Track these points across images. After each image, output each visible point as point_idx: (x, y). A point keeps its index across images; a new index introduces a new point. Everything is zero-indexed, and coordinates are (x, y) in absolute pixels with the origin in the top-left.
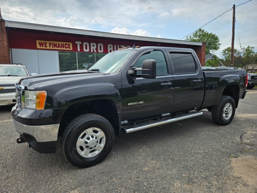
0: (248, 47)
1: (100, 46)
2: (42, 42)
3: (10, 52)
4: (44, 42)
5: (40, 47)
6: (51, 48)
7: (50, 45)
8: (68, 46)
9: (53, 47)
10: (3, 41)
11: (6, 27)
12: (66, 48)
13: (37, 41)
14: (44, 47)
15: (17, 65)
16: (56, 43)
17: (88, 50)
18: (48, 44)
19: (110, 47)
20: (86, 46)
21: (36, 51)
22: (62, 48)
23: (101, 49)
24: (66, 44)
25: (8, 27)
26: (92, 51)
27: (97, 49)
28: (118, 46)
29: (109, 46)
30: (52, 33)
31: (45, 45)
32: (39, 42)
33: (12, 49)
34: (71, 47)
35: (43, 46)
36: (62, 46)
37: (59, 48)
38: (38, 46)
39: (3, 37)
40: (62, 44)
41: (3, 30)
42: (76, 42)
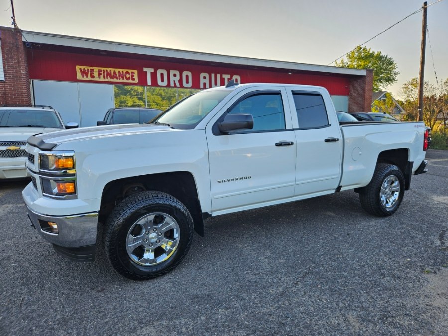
1: (187, 77)
2: (86, 69)
3: (31, 86)
4: (89, 69)
5: (83, 77)
6: (102, 79)
7: (99, 74)
8: (130, 76)
9: (104, 77)
10: (19, 66)
11: (25, 43)
12: (128, 79)
13: (78, 68)
14: (89, 78)
15: (43, 108)
16: (110, 71)
17: (165, 83)
18: (96, 72)
19: (204, 77)
20: (162, 75)
21: (75, 84)
22: (120, 79)
23: (187, 82)
24: (127, 73)
25: (27, 42)
26: (172, 84)
27: (180, 81)
28: (218, 76)
29: (202, 75)
30: (104, 53)
31: (91, 74)
32: (80, 69)
33: (34, 81)
34: (136, 77)
35: (87, 76)
36: (120, 76)
37: (115, 80)
38: (79, 76)
39: (19, 60)
40: (121, 72)
41: (18, 48)
42: (144, 68)
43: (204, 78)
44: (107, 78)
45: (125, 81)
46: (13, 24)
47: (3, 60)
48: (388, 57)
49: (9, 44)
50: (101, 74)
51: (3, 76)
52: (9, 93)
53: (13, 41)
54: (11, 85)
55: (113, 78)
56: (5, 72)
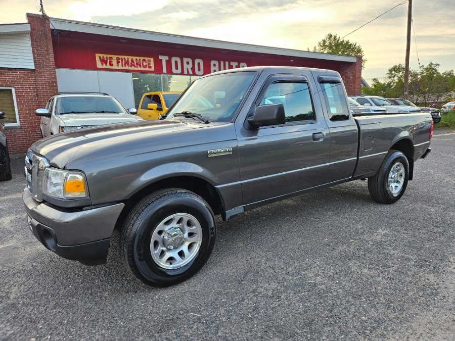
0: (431, 65)
1: (199, 64)
2: (105, 57)
4: (108, 57)
6: (120, 67)
7: (118, 62)
8: (147, 64)
9: (122, 66)
10: (48, 54)
11: (52, 30)
12: (145, 67)
13: (97, 56)
14: (108, 66)
16: (128, 58)
17: (179, 71)
18: (114, 60)
20: (176, 62)
21: (95, 72)
22: (137, 67)
23: (199, 70)
24: (144, 60)
25: (55, 29)
26: (186, 72)
27: (193, 69)
28: (227, 63)
29: (213, 62)
31: (110, 62)
32: (100, 57)
34: (152, 65)
35: (106, 64)
36: (137, 64)
37: (133, 68)
38: (99, 65)
39: (47, 48)
40: (138, 60)
41: (47, 35)
42: (160, 56)
43: (215, 65)
44: (125, 66)
45: (142, 69)
46: (40, 11)
47: (32, 48)
48: (357, 45)
49: (38, 31)
50: (119, 62)
51: (33, 64)
52: (40, 81)
53: (41, 28)
54: (41, 73)
55: (131, 67)
56: (34, 60)
